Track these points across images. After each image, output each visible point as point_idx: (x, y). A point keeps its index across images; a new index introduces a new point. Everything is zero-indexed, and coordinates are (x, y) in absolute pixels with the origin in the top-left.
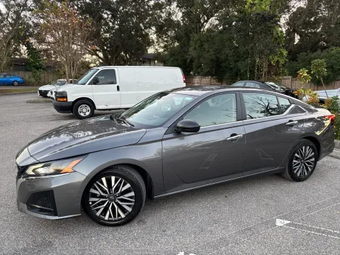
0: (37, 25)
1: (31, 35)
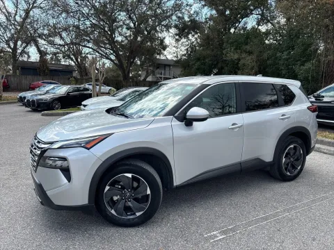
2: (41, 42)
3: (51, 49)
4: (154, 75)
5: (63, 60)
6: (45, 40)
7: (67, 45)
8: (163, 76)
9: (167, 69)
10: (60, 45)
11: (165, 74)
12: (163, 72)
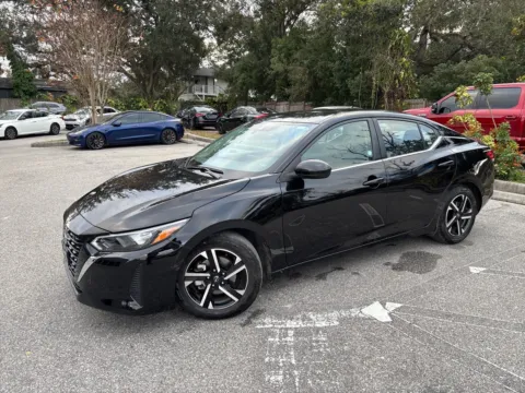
0: (24, 24)
1: (16, 41)
2: (18, 48)
3: (32, 59)
4: (190, 91)
5: (52, 73)
6: (23, 46)
7: (57, 51)
8: (204, 94)
9: (210, 83)
10: (46, 52)
11: (206, 91)
12: (203, 87)
